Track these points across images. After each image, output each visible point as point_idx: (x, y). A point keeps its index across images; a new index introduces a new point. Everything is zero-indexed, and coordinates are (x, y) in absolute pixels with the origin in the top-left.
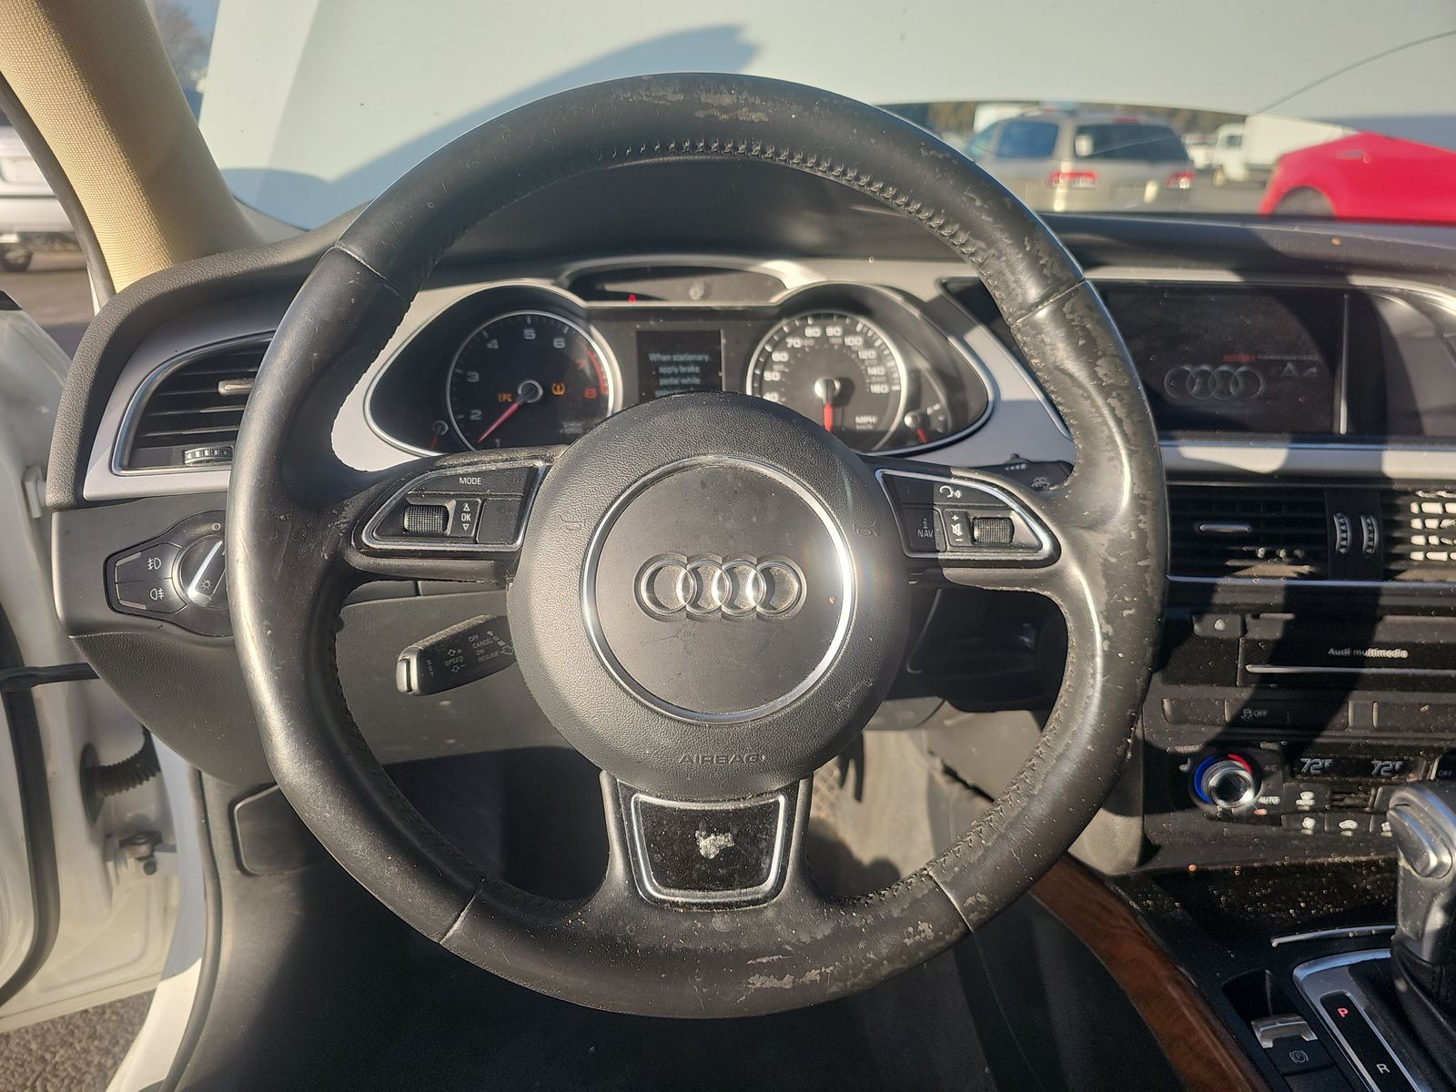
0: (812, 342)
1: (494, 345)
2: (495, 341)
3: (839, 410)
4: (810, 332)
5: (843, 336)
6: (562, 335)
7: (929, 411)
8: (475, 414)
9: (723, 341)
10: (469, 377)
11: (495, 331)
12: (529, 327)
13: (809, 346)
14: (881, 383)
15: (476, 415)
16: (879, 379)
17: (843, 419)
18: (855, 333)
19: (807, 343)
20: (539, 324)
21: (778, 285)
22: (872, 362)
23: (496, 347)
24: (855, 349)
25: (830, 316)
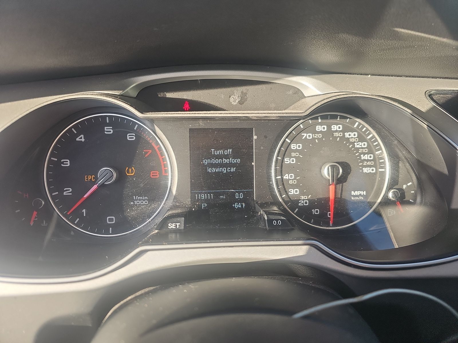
0: (320, 136)
1: (81, 138)
2: (82, 136)
3: (339, 186)
4: (319, 128)
5: (344, 131)
6: (133, 131)
7: (404, 187)
8: (67, 190)
9: (255, 137)
10: (63, 163)
11: (81, 129)
12: (108, 125)
13: (318, 139)
14: (370, 166)
15: (68, 192)
16: (369, 163)
17: (341, 194)
18: (352, 130)
19: (317, 136)
20: (115, 123)
21: (298, 95)
22: (364, 150)
23: (83, 140)
24: (352, 140)
25: (335, 117)
